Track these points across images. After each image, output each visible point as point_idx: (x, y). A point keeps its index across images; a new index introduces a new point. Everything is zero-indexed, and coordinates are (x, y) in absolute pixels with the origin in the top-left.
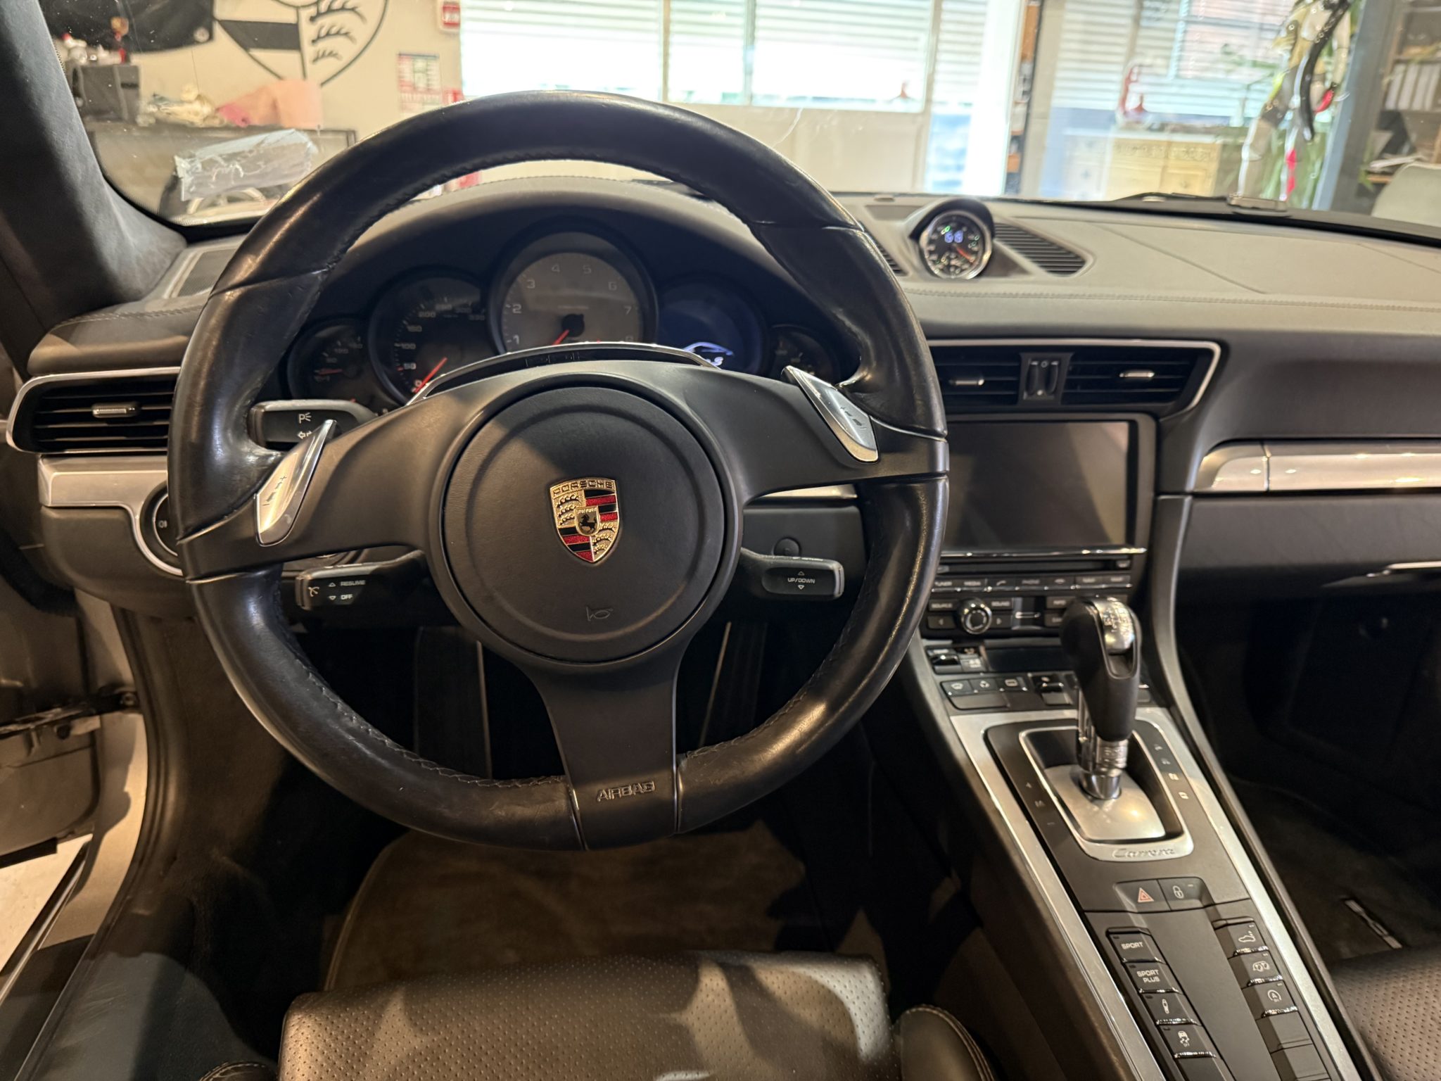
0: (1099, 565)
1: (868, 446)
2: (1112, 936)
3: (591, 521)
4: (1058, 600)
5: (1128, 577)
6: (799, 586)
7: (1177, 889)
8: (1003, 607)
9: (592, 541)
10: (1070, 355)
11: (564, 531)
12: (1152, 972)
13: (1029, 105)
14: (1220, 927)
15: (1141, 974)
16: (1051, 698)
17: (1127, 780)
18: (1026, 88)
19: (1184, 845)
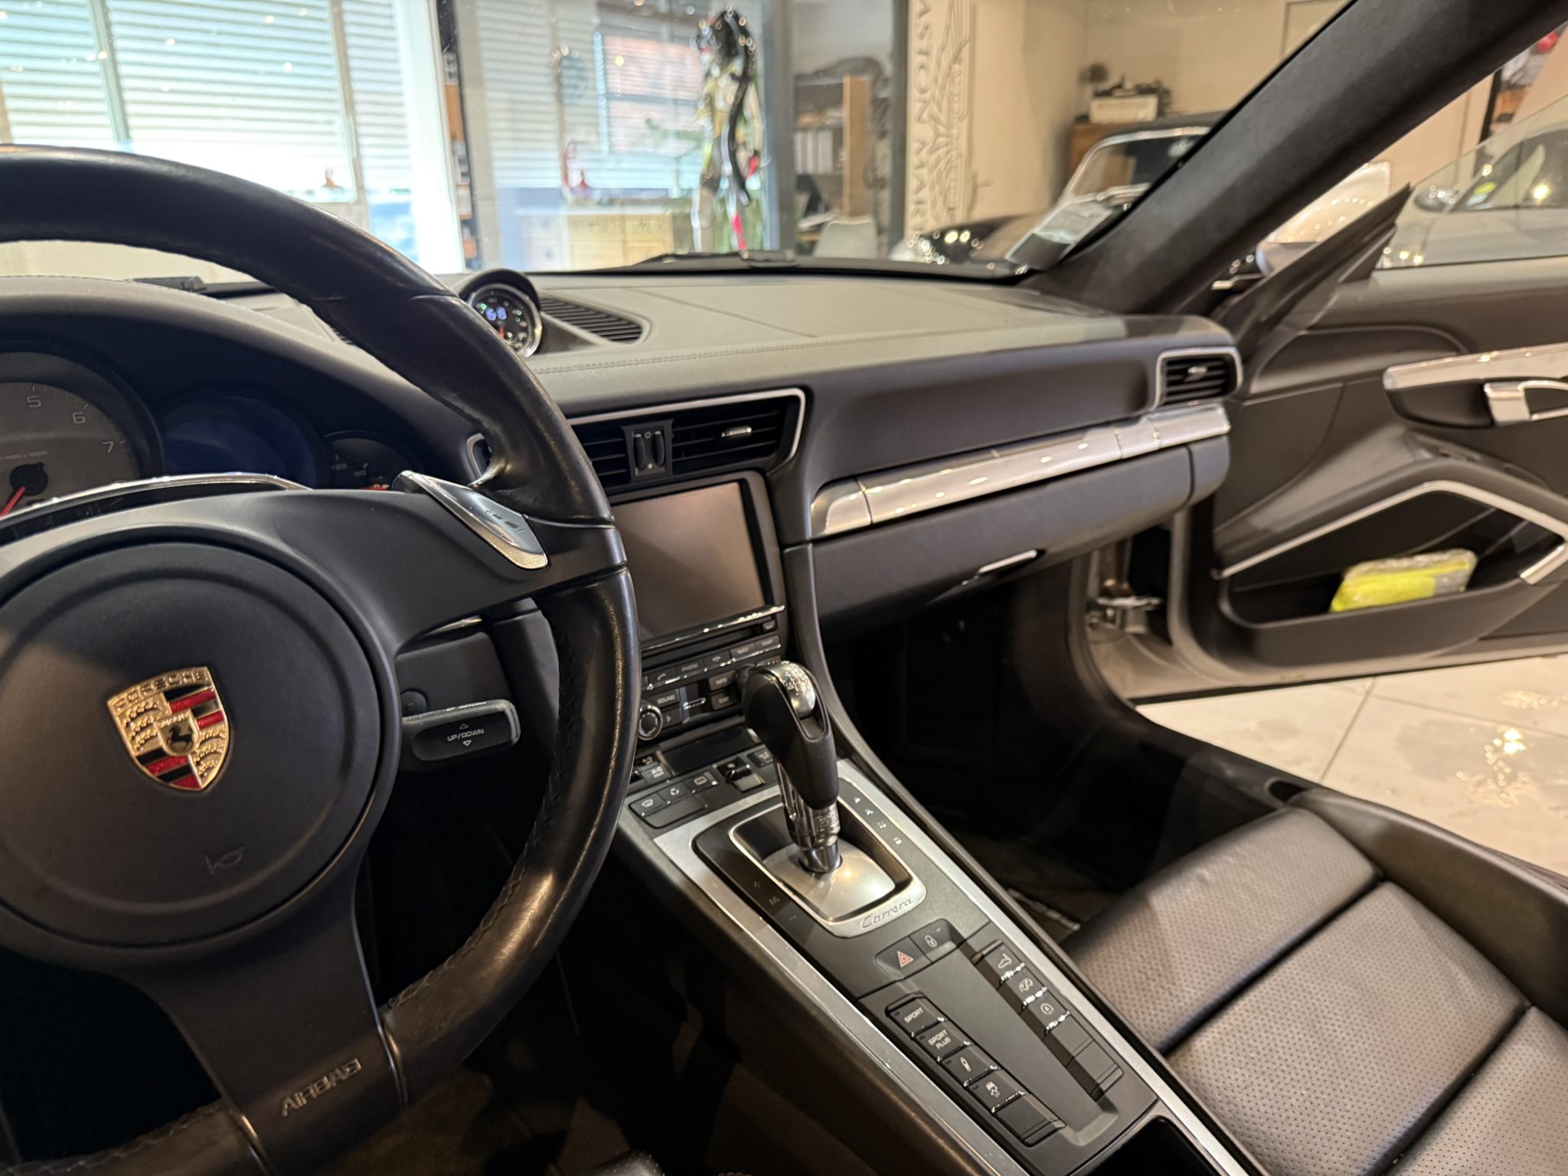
0: (747, 633)
1: (532, 550)
2: (892, 1014)
3: (184, 732)
4: (719, 679)
5: (777, 637)
6: (465, 743)
7: (929, 939)
8: (670, 701)
9: (192, 761)
10: (670, 422)
11: (143, 759)
12: (941, 1035)
13: (471, 187)
14: (980, 962)
15: (932, 1042)
16: (745, 783)
17: (843, 844)
18: (465, 169)
19: (915, 891)
